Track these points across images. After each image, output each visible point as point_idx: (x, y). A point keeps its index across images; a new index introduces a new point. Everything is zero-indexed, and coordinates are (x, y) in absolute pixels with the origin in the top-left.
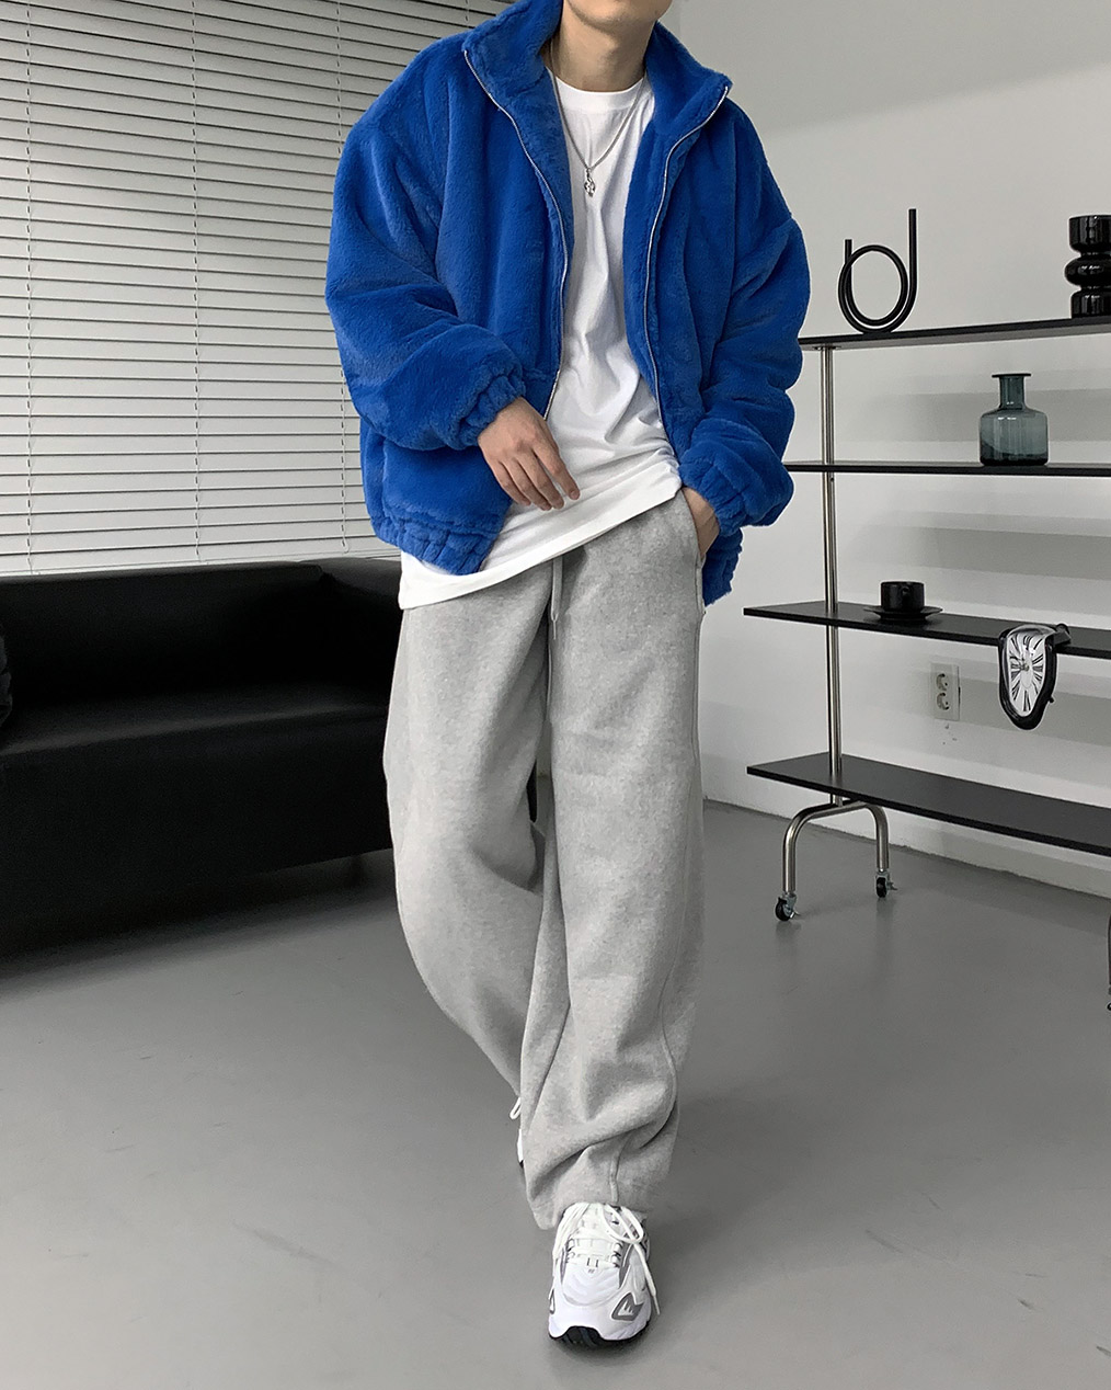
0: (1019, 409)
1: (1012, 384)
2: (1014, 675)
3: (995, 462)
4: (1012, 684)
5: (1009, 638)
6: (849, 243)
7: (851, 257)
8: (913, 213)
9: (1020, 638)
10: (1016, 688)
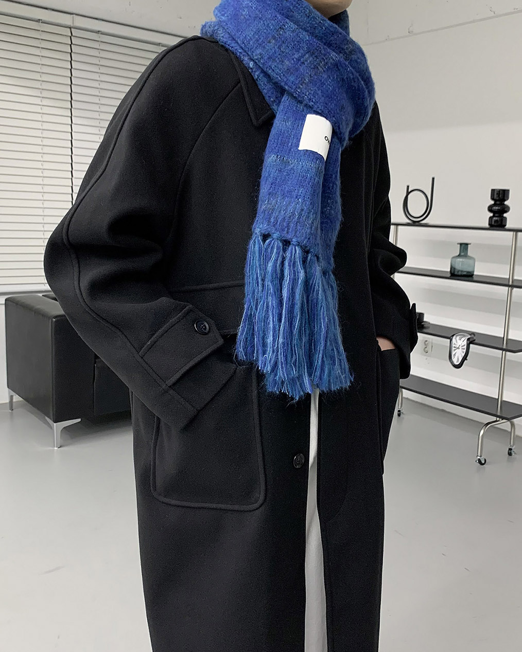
0: (466, 256)
1: (464, 246)
2: (454, 350)
3: (454, 275)
4: (453, 353)
5: (454, 337)
6: (408, 187)
7: (408, 193)
8: (433, 179)
9: (458, 338)
10: (455, 355)
